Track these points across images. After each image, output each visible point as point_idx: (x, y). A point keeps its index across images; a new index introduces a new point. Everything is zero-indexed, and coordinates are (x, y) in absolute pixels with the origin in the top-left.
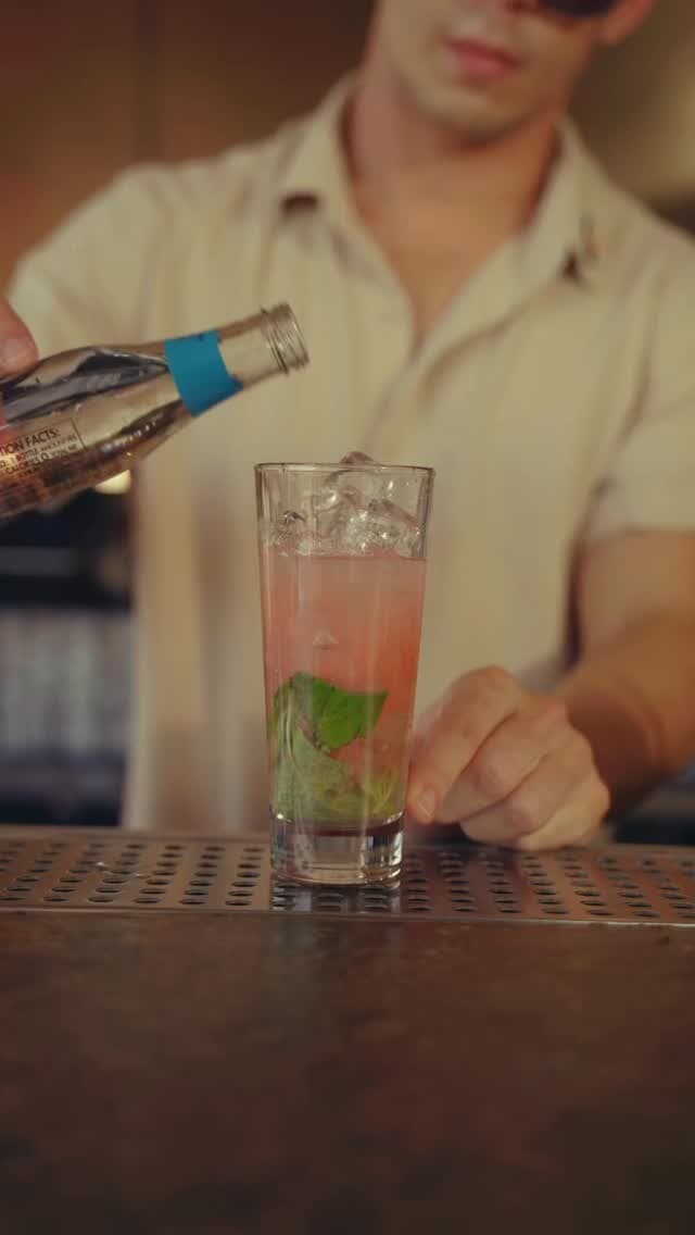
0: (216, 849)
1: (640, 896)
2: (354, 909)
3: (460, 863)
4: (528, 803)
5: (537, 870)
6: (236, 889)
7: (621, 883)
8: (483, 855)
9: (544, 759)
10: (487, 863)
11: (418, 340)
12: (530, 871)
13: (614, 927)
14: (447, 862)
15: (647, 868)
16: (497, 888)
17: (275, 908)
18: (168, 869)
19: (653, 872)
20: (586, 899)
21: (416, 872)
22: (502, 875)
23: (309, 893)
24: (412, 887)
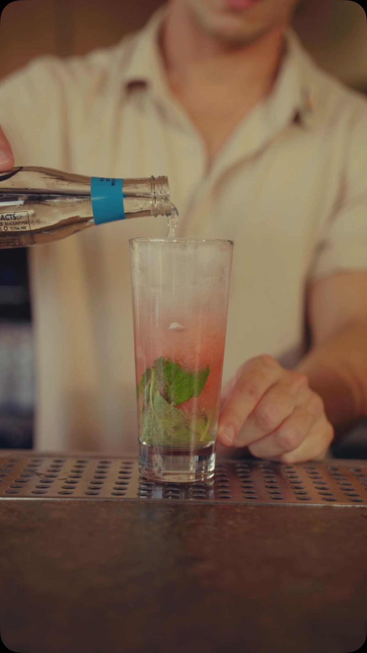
0: (106, 462)
1: (352, 490)
2: (187, 497)
3: (248, 470)
4: (288, 433)
5: (294, 475)
6: (118, 486)
7: (341, 482)
8: (261, 466)
9: (296, 408)
10: (263, 470)
11: (210, 164)
12: (289, 475)
13: (337, 507)
14: (240, 470)
15: (357, 473)
16: (269, 485)
17: (141, 497)
18: (77, 474)
19: (361, 476)
20: (320, 491)
21: (223, 476)
22: (272, 477)
23: (161, 488)
24: (220, 485)
